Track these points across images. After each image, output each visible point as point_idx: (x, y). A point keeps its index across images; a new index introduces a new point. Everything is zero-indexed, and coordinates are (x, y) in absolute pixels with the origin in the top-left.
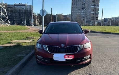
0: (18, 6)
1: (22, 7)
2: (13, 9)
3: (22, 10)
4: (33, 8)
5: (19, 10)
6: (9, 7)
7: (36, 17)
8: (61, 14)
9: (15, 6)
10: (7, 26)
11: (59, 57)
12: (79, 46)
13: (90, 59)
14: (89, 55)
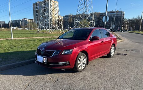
12: (55, 51)
13: (69, 66)
14: (68, 62)
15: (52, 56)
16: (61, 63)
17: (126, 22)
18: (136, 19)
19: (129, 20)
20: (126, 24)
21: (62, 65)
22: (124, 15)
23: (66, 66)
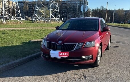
0: (73, 2)
1: (76, 2)
2: (67, 5)
3: (76, 6)
4: (88, 3)
5: (73, 6)
6: (64, 4)
7: (91, 13)
8: (121, 9)
9: (70, 2)
10: (58, 23)
11: (54, 54)
12: (77, 44)
13: (92, 60)
14: (91, 56)
15: (74, 50)
16: (84, 57)
17: (90, 12)
18: (100, 9)
19: (93, 11)
20: (90, 14)
21: (85, 60)
22: (87, 4)
23: (89, 60)
